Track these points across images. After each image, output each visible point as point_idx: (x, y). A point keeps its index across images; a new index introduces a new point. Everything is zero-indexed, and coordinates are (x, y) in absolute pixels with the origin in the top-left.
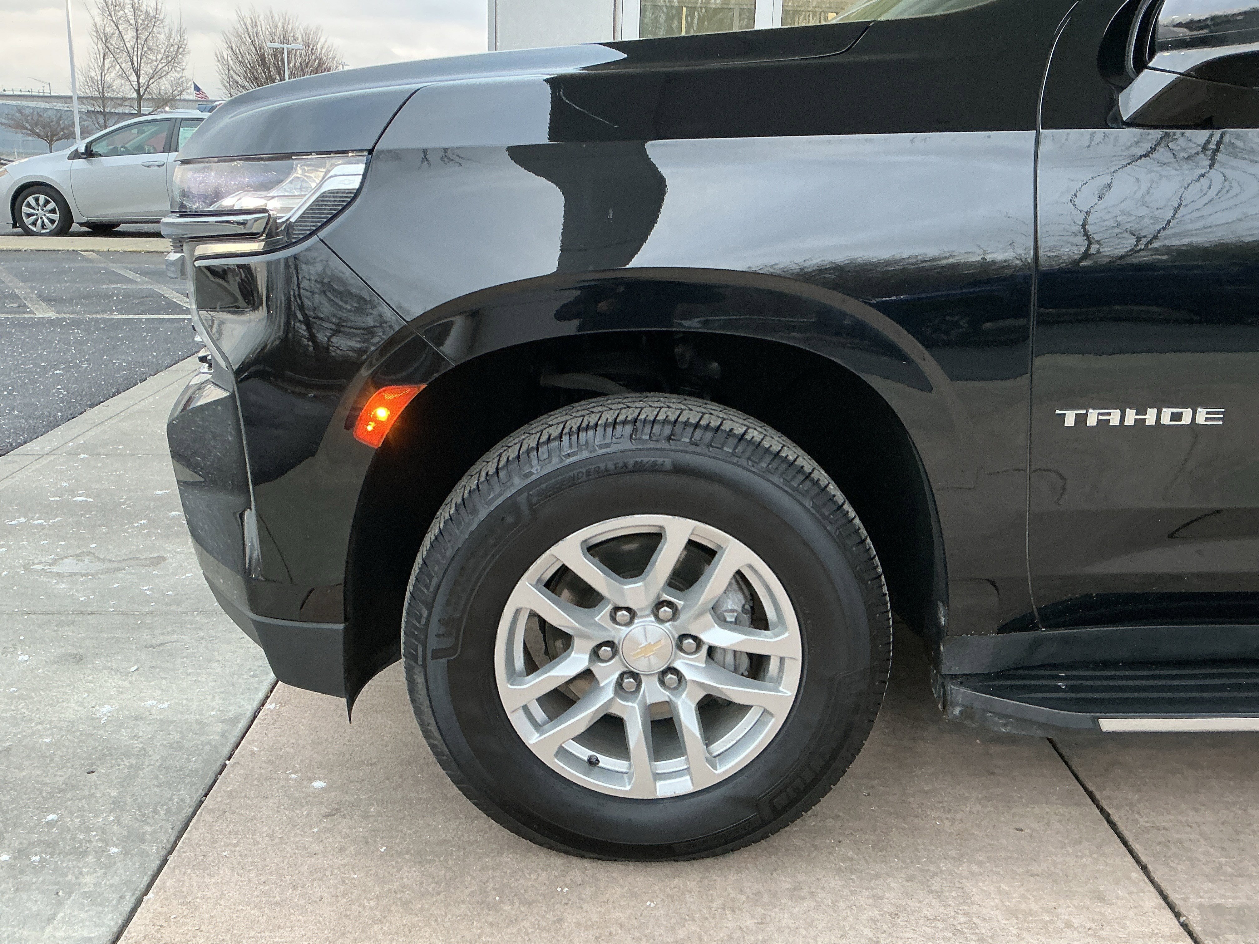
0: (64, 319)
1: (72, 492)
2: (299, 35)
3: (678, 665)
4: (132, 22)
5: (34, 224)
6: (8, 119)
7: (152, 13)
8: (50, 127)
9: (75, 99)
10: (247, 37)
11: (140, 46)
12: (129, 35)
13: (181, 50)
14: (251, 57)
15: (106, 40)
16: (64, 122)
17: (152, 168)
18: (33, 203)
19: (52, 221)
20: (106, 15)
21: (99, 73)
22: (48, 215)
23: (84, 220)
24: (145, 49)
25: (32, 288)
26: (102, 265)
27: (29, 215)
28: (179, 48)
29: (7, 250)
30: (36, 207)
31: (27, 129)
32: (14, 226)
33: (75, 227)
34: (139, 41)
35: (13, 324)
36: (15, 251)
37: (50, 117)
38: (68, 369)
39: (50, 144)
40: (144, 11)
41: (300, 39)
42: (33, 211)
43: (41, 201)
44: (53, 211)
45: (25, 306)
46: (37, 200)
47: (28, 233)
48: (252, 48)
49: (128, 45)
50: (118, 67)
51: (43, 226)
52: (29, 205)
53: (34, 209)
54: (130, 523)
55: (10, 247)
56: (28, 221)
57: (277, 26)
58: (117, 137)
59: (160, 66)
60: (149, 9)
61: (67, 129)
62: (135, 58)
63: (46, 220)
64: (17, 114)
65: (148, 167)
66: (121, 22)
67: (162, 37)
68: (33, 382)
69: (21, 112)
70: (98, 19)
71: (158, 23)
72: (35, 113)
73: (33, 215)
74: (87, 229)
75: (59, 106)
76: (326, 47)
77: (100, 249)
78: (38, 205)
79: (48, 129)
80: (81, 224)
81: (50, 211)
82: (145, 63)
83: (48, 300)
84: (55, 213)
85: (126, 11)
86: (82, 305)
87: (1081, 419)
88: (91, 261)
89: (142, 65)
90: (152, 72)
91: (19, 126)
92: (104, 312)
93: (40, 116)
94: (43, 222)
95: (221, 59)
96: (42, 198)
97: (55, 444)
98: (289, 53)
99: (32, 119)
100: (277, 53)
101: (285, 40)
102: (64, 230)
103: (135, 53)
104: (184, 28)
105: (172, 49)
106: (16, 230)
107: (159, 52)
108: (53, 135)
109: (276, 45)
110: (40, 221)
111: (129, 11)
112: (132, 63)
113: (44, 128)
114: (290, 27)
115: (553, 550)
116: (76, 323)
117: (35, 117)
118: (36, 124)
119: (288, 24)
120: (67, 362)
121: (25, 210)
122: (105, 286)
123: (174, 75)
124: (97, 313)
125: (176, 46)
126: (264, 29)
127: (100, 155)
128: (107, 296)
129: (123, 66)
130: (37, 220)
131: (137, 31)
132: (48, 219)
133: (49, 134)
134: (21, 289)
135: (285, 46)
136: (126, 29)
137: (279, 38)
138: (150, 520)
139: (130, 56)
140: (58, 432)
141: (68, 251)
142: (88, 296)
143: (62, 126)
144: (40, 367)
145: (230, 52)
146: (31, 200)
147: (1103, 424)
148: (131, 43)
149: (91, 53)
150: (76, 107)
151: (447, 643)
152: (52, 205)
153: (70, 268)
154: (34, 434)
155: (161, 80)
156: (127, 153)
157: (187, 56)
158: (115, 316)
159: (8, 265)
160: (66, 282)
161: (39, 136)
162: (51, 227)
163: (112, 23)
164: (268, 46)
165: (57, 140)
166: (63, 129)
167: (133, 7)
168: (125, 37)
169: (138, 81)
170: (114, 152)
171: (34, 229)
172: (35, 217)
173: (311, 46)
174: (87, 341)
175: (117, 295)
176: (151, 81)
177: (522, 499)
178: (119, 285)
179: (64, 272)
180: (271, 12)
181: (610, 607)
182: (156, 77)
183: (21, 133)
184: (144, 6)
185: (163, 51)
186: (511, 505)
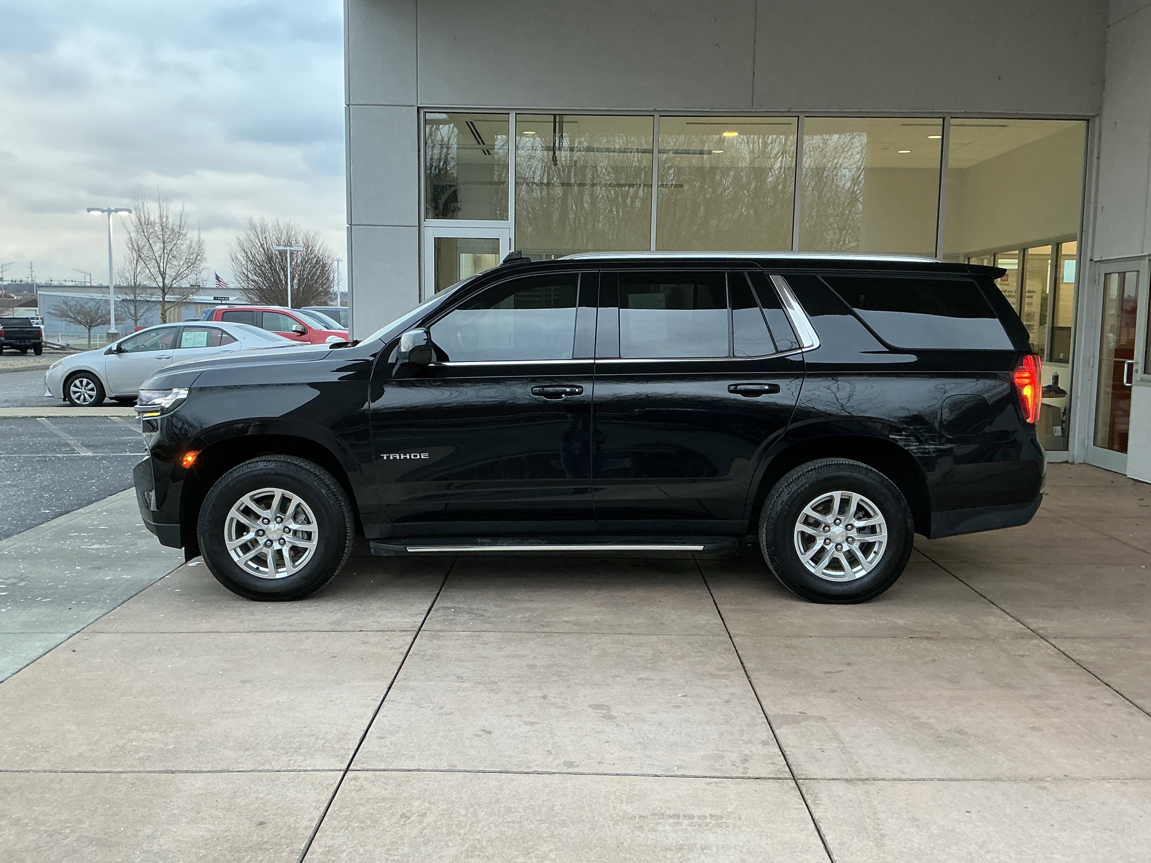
0: (98, 456)
1: (99, 525)
2: (300, 239)
3: (284, 537)
4: (160, 237)
5: (78, 398)
6: (56, 310)
7: (177, 229)
8: (90, 316)
9: (112, 289)
10: (257, 241)
11: (166, 255)
12: (158, 247)
13: (199, 257)
14: (260, 257)
15: (139, 250)
16: (102, 312)
17: (162, 360)
18: (78, 384)
19: (91, 397)
20: (140, 231)
21: (132, 273)
22: (88, 392)
23: (114, 395)
24: (170, 257)
25: (77, 440)
26: (123, 425)
27: (75, 393)
28: (197, 256)
29: (60, 417)
30: (80, 387)
31: (71, 317)
32: (64, 400)
33: (107, 400)
34: (165, 251)
35: (67, 460)
36: (66, 417)
37: (90, 308)
38: (99, 480)
39: (89, 329)
40: (170, 228)
41: (301, 242)
42: (78, 390)
43: (84, 383)
44: (92, 390)
45: (74, 450)
46: (81, 382)
47: (73, 404)
48: (261, 250)
49: (156, 255)
50: (148, 270)
51: (85, 400)
52: (76, 386)
53: (79, 388)
54: (124, 535)
55: (62, 415)
56: (74, 397)
57: (282, 232)
58: (139, 339)
59: (182, 270)
60: (174, 227)
61: (104, 317)
62: (161, 264)
63: (87, 396)
64: (63, 306)
65: (160, 359)
66: (151, 237)
67: (184, 247)
68: (80, 486)
69: (66, 303)
70: (133, 235)
71: (181, 237)
72: (78, 304)
73: (78, 392)
74: (115, 401)
75: (98, 296)
76: (322, 248)
77: (123, 415)
78: (82, 385)
79: (88, 317)
80: (111, 398)
81: (90, 390)
82: (169, 268)
83: (88, 446)
84: (94, 391)
85: (156, 228)
86: (109, 449)
87: (388, 457)
88: (116, 423)
89: (167, 269)
90: (175, 274)
91: (64, 315)
92: (121, 452)
93: (83, 307)
94: (85, 397)
95: (234, 259)
96: (85, 381)
97: (92, 509)
98: (292, 253)
99: (75, 309)
100: (283, 253)
101: (289, 244)
102: (99, 402)
103: (162, 261)
104: (201, 240)
105: (192, 257)
106: (65, 403)
107: (181, 259)
108: (92, 322)
109: (281, 248)
110: (82, 397)
111: (158, 228)
112: (159, 267)
113: (85, 317)
114: (293, 233)
115: (241, 499)
116: (103, 458)
117: (78, 308)
118: (79, 313)
119: (292, 230)
120: (98, 477)
121: (73, 388)
122: (123, 438)
123: (193, 276)
124: (117, 453)
125: (195, 255)
126: (271, 235)
127: (127, 352)
128: (124, 443)
129: (152, 270)
130: (80, 396)
131: (164, 243)
132: (88, 395)
133: (89, 321)
134: (71, 440)
135: (288, 248)
136: (155, 242)
137: (284, 242)
138: (132, 533)
139: (158, 263)
140: (93, 505)
141: (102, 417)
142: (112, 444)
143: (100, 315)
144: (83, 479)
145: (244, 254)
146: (77, 382)
147: (395, 458)
148: (159, 253)
149: (127, 259)
150: (113, 297)
151: (209, 528)
152: (92, 385)
153: (102, 428)
154: (81, 506)
155: (181, 281)
156: (146, 349)
157: (204, 261)
158: (128, 454)
159: (61, 426)
160: (99, 436)
161: (80, 323)
162: (90, 400)
163: (144, 238)
164: (275, 249)
165: (94, 326)
166: (100, 317)
167: (162, 226)
168: (154, 248)
169: (163, 282)
170: (137, 349)
171: (78, 402)
172: (79, 394)
173: (310, 248)
174: (110, 467)
175: (130, 443)
176: (174, 282)
177: (231, 484)
178: (132, 437)
179: (98, 429)
180: (277, 221)
181: (261, 519)
182: (178, 278)
183: (66, 320)
184: (171, 225)
185: (184, 258)
186: (227, 486)
